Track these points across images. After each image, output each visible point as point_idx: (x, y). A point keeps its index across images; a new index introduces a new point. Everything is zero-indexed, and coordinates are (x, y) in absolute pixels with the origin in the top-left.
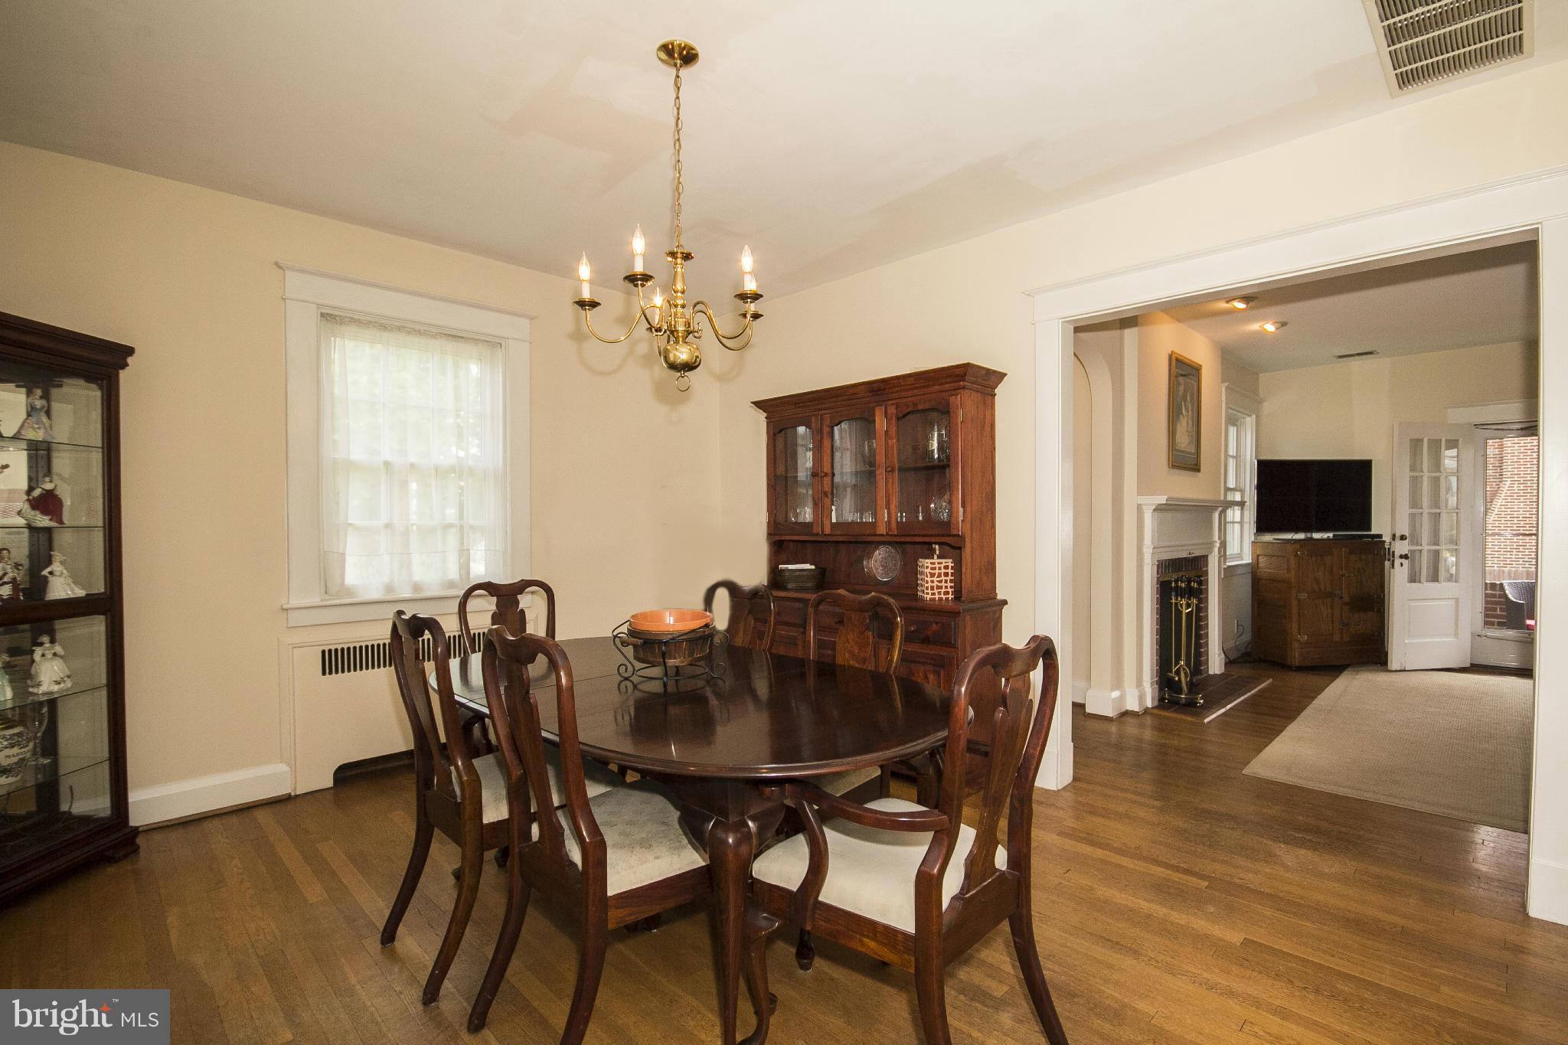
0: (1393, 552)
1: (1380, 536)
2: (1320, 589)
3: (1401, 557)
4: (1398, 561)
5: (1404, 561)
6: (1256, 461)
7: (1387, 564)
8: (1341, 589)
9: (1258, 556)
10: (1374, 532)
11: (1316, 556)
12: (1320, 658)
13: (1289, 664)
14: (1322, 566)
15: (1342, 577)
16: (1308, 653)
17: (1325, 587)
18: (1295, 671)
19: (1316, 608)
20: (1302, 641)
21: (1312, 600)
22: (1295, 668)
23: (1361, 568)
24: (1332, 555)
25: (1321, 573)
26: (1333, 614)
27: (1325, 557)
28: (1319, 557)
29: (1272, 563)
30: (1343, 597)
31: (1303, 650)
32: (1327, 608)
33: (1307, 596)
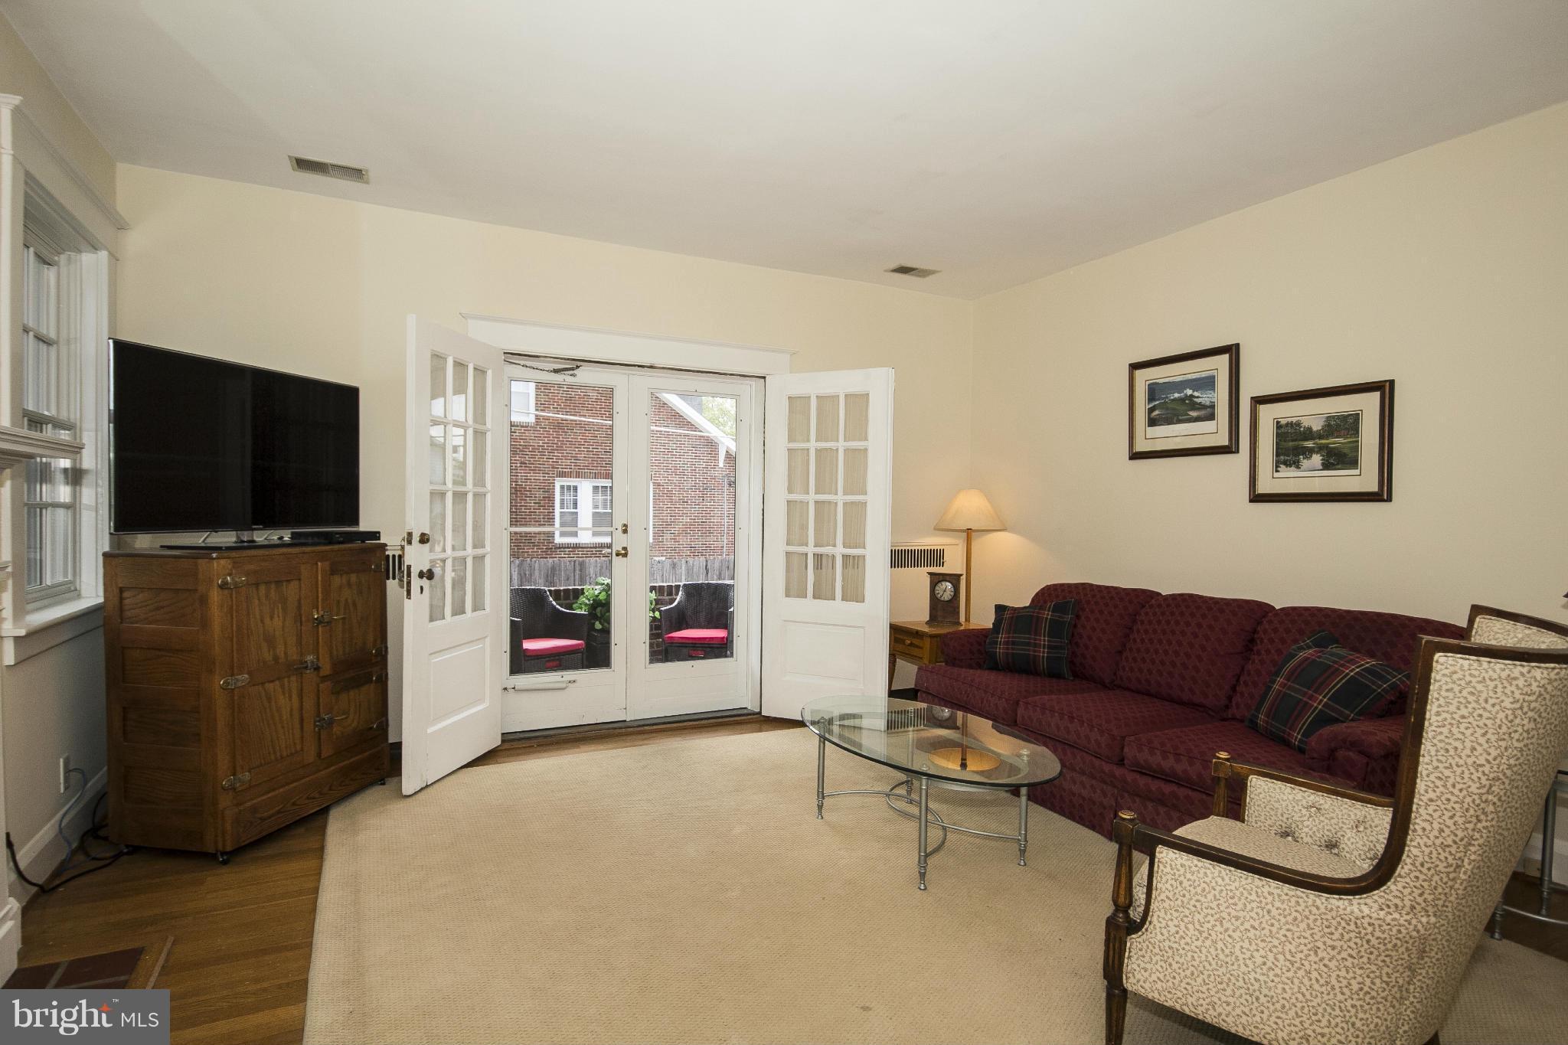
0: (409, 567)
1: (375, 535)
2: (276, 659)
3: (421, 575)
4: (416, 583)
5: (425, 582)
6: (111, 341)
7: (392, 585)
8: (316, 652)
9: (121, 590)
10: (364, 526)
11: (267, 583)
12: (279, 812)
13: (212, 850)
14: (280, 605)
15: (317, 626)
16: (254, 809)
17: (285, 653)
18: (225, 863)
19: (270, 702)
20: (240, 786)
21: (260, 686)
22: (225, 857)
23: (350, 601)
24: (300, 580)
25: (277, 622)
26: (301, 708)
27: (284, 584)
28: (273, 586)
29: (163, 607)
30: (320, 665)
31: (241, 808)
32: (290, 697)
33: (248, 680)
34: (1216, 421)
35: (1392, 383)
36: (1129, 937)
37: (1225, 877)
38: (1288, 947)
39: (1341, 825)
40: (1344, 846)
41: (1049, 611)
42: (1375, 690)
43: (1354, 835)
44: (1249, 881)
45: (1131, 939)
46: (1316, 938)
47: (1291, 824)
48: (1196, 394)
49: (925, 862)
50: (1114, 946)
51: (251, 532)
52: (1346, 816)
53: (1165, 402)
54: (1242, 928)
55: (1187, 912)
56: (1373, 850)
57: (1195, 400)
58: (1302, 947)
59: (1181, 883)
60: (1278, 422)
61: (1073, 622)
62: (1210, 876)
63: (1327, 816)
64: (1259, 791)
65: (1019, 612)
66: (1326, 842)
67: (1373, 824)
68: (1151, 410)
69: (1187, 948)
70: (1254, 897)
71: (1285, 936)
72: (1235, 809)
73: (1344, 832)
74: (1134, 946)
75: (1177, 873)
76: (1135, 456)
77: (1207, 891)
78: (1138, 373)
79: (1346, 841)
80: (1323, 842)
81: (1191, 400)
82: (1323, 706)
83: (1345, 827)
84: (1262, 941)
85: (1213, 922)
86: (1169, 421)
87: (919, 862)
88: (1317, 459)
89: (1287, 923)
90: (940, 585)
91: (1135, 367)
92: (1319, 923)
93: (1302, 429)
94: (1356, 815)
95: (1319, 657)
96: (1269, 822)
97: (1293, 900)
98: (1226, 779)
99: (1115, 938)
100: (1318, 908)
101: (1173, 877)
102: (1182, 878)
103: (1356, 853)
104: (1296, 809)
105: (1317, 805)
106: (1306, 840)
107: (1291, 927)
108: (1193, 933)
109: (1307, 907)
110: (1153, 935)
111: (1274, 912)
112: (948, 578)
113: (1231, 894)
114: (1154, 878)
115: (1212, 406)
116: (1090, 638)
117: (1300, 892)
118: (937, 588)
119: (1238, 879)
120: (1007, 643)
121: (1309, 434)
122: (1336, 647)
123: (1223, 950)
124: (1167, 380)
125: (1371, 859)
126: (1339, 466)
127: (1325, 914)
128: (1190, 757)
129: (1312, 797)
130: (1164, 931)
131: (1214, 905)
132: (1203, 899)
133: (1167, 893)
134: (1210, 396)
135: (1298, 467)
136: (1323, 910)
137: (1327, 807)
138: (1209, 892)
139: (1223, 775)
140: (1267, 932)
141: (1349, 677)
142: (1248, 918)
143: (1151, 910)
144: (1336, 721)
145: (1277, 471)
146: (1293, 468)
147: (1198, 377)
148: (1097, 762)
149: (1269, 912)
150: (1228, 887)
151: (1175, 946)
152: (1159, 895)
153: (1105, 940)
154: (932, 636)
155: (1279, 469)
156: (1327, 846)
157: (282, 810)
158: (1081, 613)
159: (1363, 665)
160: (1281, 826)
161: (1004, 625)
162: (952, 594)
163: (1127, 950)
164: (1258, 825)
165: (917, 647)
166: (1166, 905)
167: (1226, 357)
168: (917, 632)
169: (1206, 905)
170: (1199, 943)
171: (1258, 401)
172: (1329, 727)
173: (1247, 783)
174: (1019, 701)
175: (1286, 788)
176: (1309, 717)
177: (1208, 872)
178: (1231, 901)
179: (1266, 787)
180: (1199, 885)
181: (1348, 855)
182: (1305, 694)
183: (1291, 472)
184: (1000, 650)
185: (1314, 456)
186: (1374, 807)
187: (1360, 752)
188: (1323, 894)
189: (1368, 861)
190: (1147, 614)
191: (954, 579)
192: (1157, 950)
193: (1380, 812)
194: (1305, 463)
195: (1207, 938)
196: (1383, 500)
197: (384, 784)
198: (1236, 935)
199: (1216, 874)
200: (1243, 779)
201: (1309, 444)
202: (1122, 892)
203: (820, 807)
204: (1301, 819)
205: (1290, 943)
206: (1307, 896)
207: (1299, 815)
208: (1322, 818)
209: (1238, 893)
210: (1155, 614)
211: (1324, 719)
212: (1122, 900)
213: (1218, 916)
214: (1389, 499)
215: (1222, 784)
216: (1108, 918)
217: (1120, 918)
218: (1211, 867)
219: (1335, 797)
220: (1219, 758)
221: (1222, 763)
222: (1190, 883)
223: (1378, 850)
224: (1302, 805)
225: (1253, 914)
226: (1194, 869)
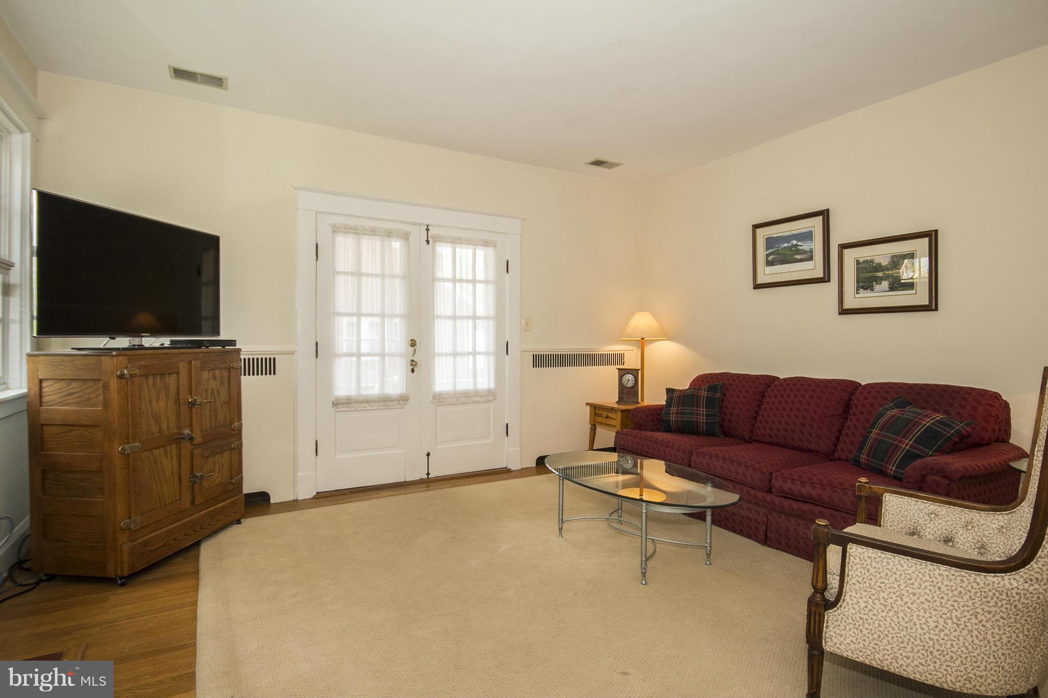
1: (232, 343)
2: (161, 431)
8: (191, 426)
9: (40, 381)
10: (223, 336)
11: (155, 375)
12: (164, 545)
13: (112, 575)
14: (163, 391)
15: (191, 407)
16: (144, 544)
17: (168, 427)
18: (123, 585)
19: (155, 463)
20: (134, 527)
21: (149, 452)
22: (123, 581)
23: (215, 391)
24: (178, 373)
25: (162, 404)
26: (180, 467)
27: (167, 376)
28: (158, 377)
29: (72, 394)
30: (194, 436)
31: (135, 543)
32: (171, 460)
33: (140, 447)
34: (814, 261)
35: (936, 231)
36: (826, 612)
37: (903, 564)
38: (955, 613)
39: (955, 525)
40: (958, 540)
41: (705, 391)
42: (946, 435)
43: (964, 532)
44: (923, 566)
45: (828, 613)
46: (976, 605)
47: (917, 526)
48: (800, 243)
49: (646, 564)
50: (815, 620)
51: (140, 338)
52: (958, 519)
53: (778, 250)
54: (918, 602)
55: (874, 592)
56: (980, 541)
57: (799, 247)
58: (966, 613)
59: (868, 570)
60: (857, 261)
61: (721, 398)
62: (892, 564)
63: (945, 520)
64: (892, 504)
65: (685, 393)
66: (944, 538)
67: (979, 524)
68: (768, 256)
69: (875, 618)
70: (927, 578)
71: (952, 605)
72: (874, 518)
73: (958, 530)
74: (831, 618)
75: (865, 563)
76: (757, 286)
77: (889, 575)
78: (758, 231)
79: (960, 537)
80: (942, 538)
81: (796, 248)
82: (910, 447)
83: (958, 526)
84: (934, 610)
85: (894, 598)
86: (783, 262)
87: (641, 565)
88: (885, 284)
89: (954, 596)
90: (625, 376)
91: (756, 227)
92: (978, 595)
93: (874, 265)
94: (965, 518)
95: (902, 414)
96: (901, 526)
97: (959, 578)
98: (866, 497)
99: (815, 612)
100: (978, 584)
101: (862, 566)
102: (869, 567)
103: (967, 545)
104: (921, 516)
105: (935, 512)
106: (928, 537)
107: (957, 599)
108: (879, 606)
109: (969, 583)
110: (847, 610)
111: (944, 588)
112: (631, 372)
113: (908, 577)
114: (846, 568)
115: (811, 251)
116: (734, 408)
117: (963, 572)
118: (623, 379)
119: (914, 566)
120: (677, 413)
121: (879, 268)
122: (911, 408)
123: (903, 618)
124: (779, 235)
125: (979, 548)
126: (900, 289)
127: (983, 588)
128: (822, 485)
129: (932, 507)
130: (856, 606)
131: (895, 585)
132: (886, 582)
133: (857, 578)
134: (810, 244)
135: (872, 290)
136: (982, 585)
137: (943, 513)
138: (891, 576)
139: (864, 495)
140: (938, 603)
141: (926, 426)
142: (923, 594)
143: (844, 591)
144: (920, 457)
145: (857, 293)
146: (869, 291)
147: (801, 232)
148: (752, 491)
149: (939, 588)
150: (906, 572)
151: (864, 617)
152: (851, 580)
153: (807, 615)
154: (623, 411)
155: (859, 292)
156: (944, 541)
157: (166, 544)
158: (726, 392)
159: (935, 418)
160: (910, 528)
161: (674, 401)
162: (634, 382)
163: (825, 622)
164: (892, 528)
165: (612, 418)
166: (857, 587)
167: (821, 218)
168: (612, 408)
169: (888, 585)
170: (884, 614)
171: (843, 247)
172: (919, 460)
173: (882, 499)
174: (692, 452)
175: (913, 501)
176: (899, 455)
177: (890, 561)
178: (909, 582)
179: (897, 501)
180: (883, 572)
181: (961, 547)
182: (895, 439)
183: (868, 293)
184: (673, 418)
185: (883, 282)
186: (978, 511)
187: (944, 477)
188: (981, 573)
189: (977, 550)
190: (773, 391)
191: (634, 372)
192: (850, 621)
193: (984, 515)
194: (877, 287)
195: (890, 610)
196: (933, 310)
197: (240, 523)
198: (914, 607)
199: (897, 562)
200: (879, 496)
201: (880, 274)
202: (820, 579)
203: (561, 529)
204: (925, 522)
205: (956, 611)
206: (970, 576)
207: (923, 520)
208: (940, 521)
209: (914, 576)
210: (778, 391)
211: (911, 457)
212: (820, 585)
213: (899, 593)
214: (936, 309)
215: (863, 500)
216: (809, 598)
217: (818, 598)
218: (891, 557)
219: (948, 506)
220: (860, 482)
221: (863, 486)
222: (875, 570)
223: (984, 542)
224: (925, 513)
225: (927, 591)
226: (879, 559)
